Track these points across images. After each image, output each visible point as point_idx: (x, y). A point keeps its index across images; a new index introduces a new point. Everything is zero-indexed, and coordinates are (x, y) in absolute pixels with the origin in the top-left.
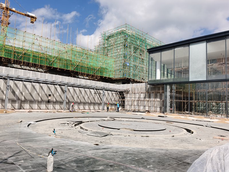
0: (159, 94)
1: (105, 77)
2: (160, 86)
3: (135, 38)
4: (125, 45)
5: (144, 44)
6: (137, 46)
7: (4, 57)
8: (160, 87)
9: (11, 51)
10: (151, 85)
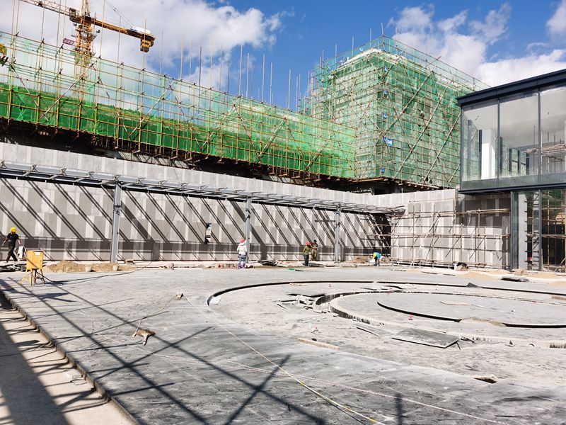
0: (492, 218)
1: (334, 178)
2: (495, 196)
3: (408, 71)
4: (379, 94)
5: (430, 88)
6: (412, 95)
7: (98, 133)
8: (494, 200)
9: (112, 120)
10: (467, 194)
